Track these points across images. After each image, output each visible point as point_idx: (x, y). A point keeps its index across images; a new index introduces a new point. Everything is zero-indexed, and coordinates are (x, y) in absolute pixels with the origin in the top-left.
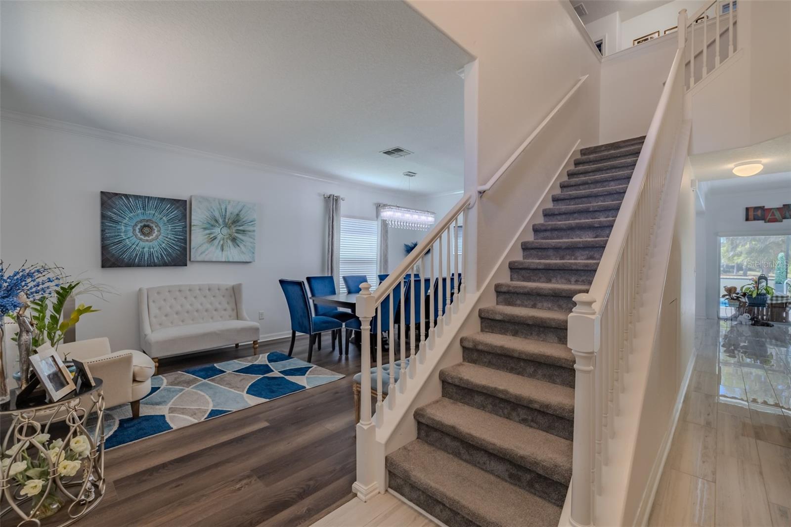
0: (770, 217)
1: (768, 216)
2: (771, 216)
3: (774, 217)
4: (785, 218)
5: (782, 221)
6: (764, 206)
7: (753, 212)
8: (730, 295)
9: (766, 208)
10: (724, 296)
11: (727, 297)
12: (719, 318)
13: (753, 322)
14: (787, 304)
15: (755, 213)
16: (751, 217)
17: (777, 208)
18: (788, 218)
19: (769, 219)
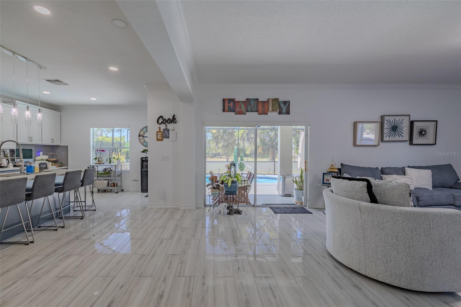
0: (239, 110)
1: (237, 108)
2: (239, 108)
3: (241, 109)
4: (247, 111)
5: (246, 114)
6: (235, 99)
7: (227, 103)
8: (212, 184)
9: (236, 100)
10: (208, 185)
11: (211, 186)
12: (205, 206)
13: (229, 210)
14: (248, 187)
15: (229, 105)
16: (226, 108)
17: (243, 101)
18: (249, 112)
19: (238, 111)
